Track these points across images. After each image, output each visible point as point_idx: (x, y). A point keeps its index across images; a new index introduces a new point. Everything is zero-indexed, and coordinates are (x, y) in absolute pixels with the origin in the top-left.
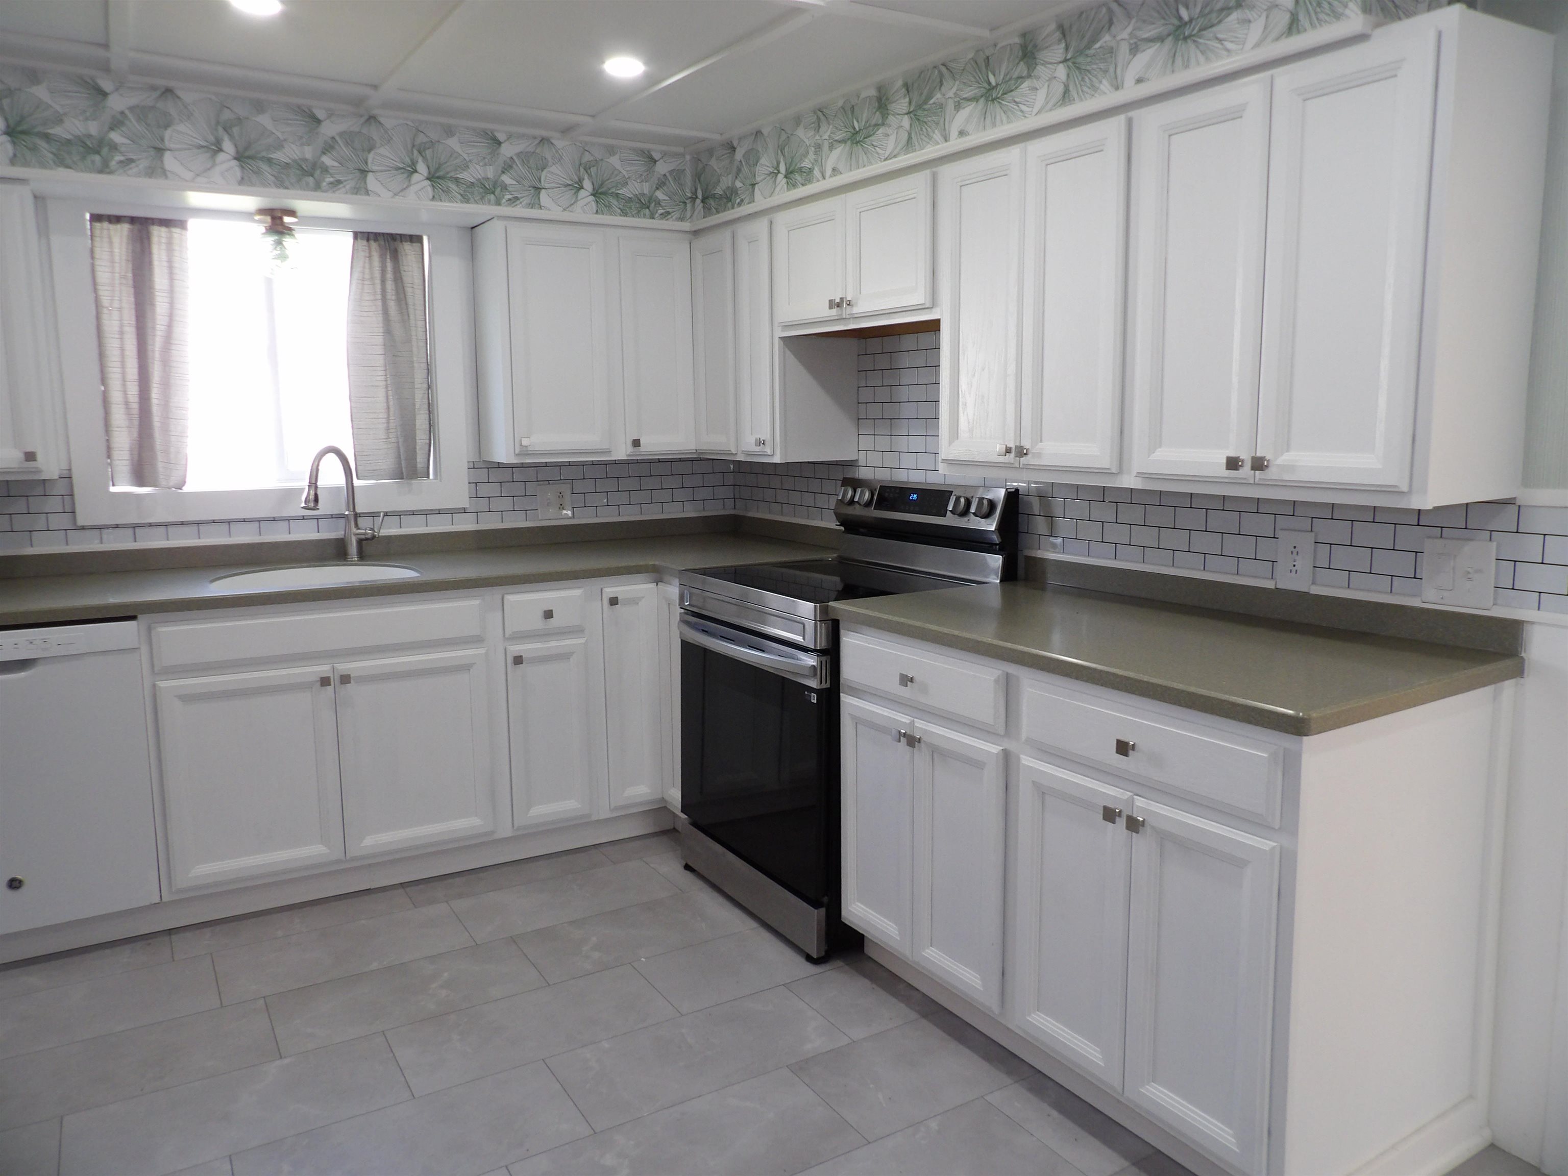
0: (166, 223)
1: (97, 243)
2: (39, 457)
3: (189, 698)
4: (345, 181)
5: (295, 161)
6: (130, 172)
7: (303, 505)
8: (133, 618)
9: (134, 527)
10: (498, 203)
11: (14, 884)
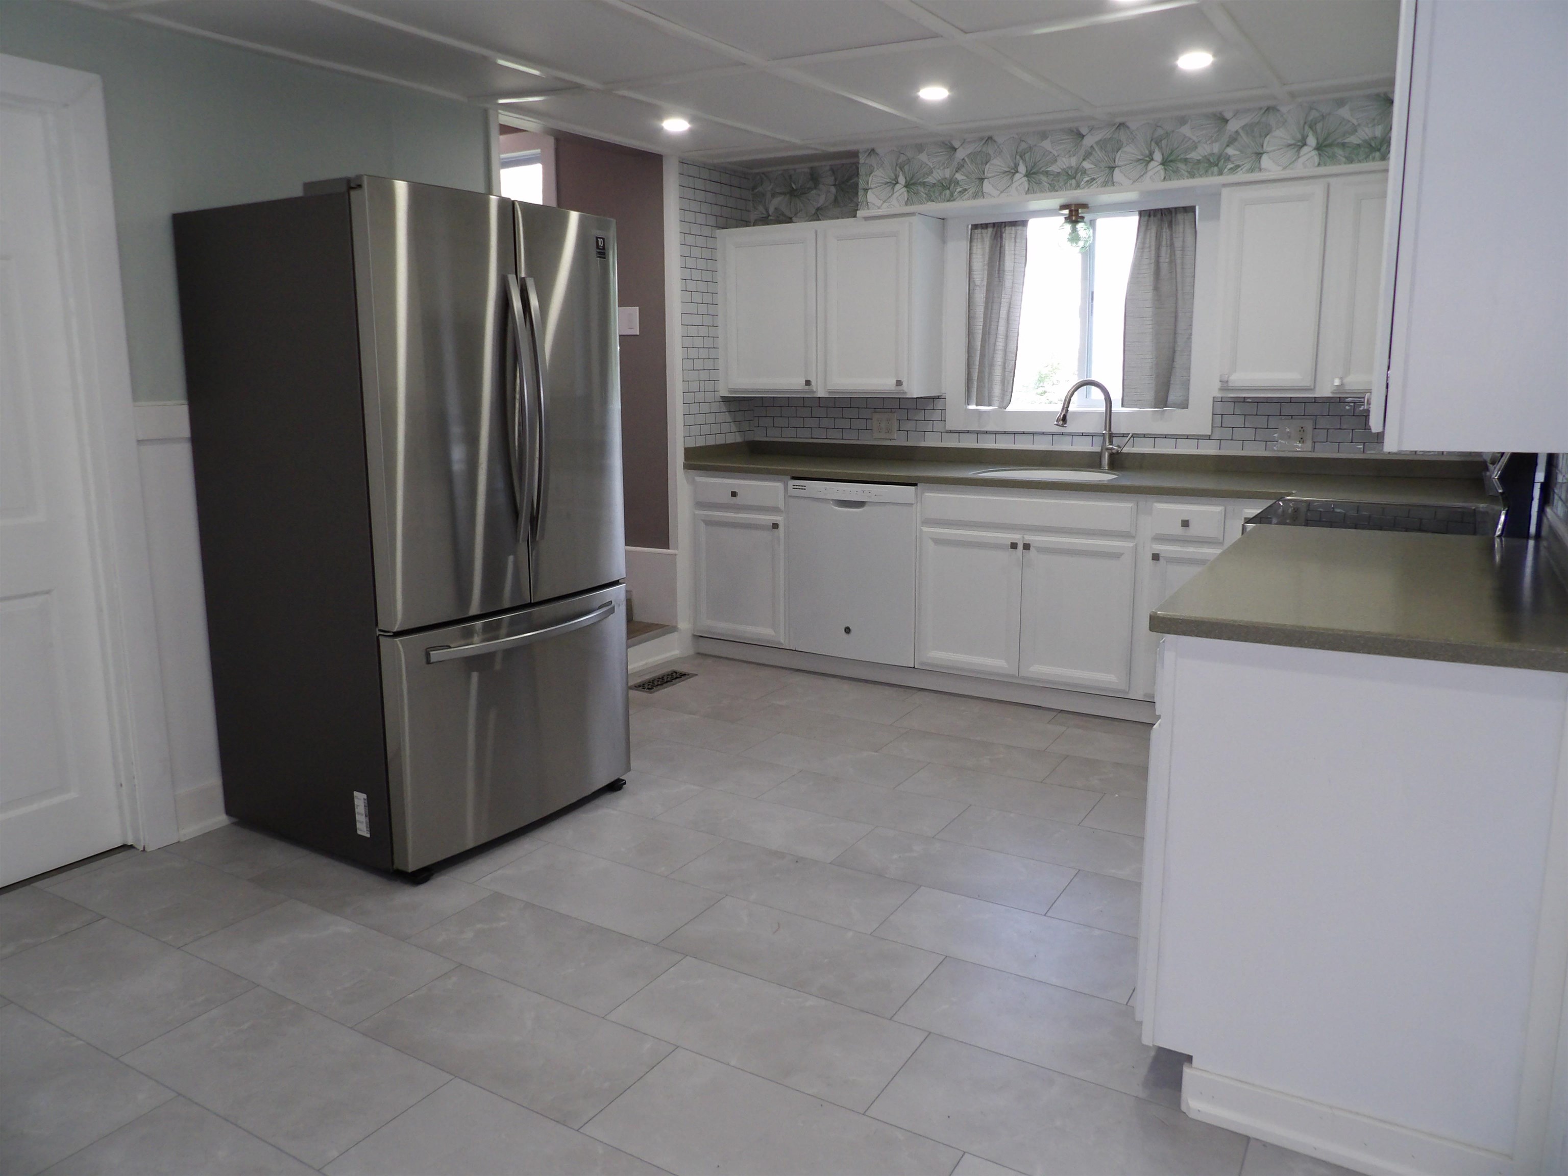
0: (1014, 224)
1: (974, 244)
2: (905, 384)
3: (937, 541)
4: (1098, 178)
5: (1063, 170)
6: (964, 198)
7: (1056, 423)
8: (915, 485)
9: (978, 433)
10: (1221, 173)
11: (848, 630)
